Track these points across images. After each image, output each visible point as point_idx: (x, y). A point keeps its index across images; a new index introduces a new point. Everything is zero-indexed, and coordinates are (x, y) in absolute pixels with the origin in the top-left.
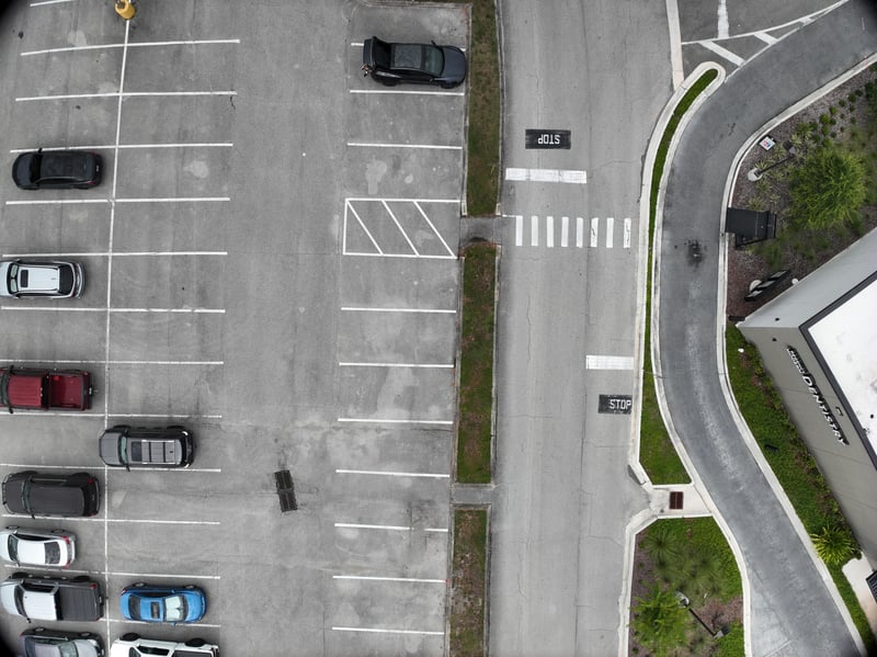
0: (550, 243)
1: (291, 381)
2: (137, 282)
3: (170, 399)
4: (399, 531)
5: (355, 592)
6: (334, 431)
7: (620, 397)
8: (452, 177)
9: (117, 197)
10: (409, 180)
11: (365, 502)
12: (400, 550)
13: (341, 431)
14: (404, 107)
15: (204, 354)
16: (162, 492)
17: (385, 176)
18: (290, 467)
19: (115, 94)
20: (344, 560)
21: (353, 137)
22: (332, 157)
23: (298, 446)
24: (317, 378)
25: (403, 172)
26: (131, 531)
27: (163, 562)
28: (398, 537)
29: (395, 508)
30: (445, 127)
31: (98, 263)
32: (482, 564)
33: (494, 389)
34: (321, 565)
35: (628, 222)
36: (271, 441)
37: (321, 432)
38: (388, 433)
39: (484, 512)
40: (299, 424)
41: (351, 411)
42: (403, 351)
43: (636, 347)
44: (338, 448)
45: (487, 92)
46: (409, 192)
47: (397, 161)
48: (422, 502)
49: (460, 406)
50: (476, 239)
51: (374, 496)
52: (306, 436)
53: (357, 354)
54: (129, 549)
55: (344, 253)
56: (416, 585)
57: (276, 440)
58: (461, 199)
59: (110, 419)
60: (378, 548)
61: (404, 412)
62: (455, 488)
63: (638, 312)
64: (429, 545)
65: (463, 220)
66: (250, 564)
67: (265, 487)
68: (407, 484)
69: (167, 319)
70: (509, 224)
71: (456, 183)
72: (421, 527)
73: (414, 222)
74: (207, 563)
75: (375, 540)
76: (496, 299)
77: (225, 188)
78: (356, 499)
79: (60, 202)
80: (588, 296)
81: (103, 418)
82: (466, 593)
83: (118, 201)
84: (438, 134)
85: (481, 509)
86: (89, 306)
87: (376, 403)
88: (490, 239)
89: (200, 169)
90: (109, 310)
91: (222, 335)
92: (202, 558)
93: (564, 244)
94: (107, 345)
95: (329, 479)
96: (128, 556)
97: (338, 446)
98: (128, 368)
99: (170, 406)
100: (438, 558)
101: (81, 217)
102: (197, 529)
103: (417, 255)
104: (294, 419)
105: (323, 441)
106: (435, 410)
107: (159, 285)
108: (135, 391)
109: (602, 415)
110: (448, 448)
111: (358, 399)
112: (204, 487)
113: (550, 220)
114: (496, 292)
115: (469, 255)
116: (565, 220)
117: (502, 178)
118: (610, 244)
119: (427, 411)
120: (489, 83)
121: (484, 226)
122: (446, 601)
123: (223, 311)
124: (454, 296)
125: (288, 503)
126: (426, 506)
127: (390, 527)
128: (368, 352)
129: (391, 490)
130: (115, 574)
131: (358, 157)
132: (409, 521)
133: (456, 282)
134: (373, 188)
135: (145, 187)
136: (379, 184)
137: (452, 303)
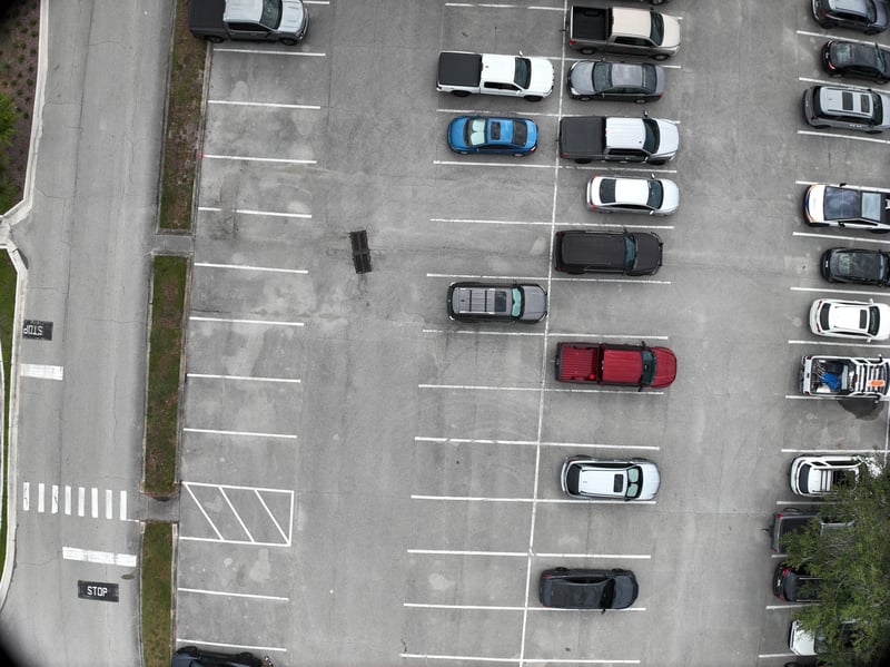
0: (95, 491)
1: (350, 364)
2: (506, 471)
3: (477, 350)
4: (247, 209)
5: (295, 145)
6: (308, 313)
7: (33, 337)
8: (187, 561)
9: (526, 558)
10: (228, 561)
11: (279, 239)
12: (248, 190)
13: (301, 312)
14: (233, 631)
15: (439, 396)
16: (491, 253)
17: (252, 566)
18: (355, 277)
19: (527, 661)
20: (305, 180)
21: (284, 606)
22: (304, 588)
23: (346, 298)
24: (324, 367)
25: (234, 569)
26: (527, 212)
27: (493, 179)
28: (248, 203)
29: (250, 233)
30: (195, 610)
31: (548, 491)
32: (166, 175)
33: (149, 351)
34: (327, 175)
35: (26, 507)
36: (373, 305)
37: (323, 312)
38: (253, 310)
39: (161, 226)
40: (343, 321)
41: (290, 333)
42: (236, 391)
43: (18, 386)
44: (305, 297)
45: (154, 640)
46: (229, 549)
47: (240, 579)
48: (223, 238)
49: (181, 335)
50: (165, 500)
51: (271, 245)
52: (337, 309)
53: (282, 390)
54: (531, 194)
55: (293, 492)
56: (233, 152)
57: (368, 305)
58: (178, 540)
59: (542, 330)
60: (269, 192)
61: (237, 330)
62: (190, 252)
63: (16, 419)
64: (218, 194)
65: (176, 519)
66: (402, 177)
67: (381, 257)
68: (236, 257)
69: (476, 432)
70: (133, 513)
71: (183, 556)
72: (224, 212)
73: (223, 520)
74: (447, 178)
75: (272, 200)
76: (145, 440)
77: (412, 562)
78: (289, 242)
79: (589, 556)
80: (60, 439)
81: (550, 331)
82: (183, 144)
83: (526, 554)
84: (200, 603)
85: (165, 230)
86: (560, 448)
87: (265, 340)
88: (151, 499)
89: (438, 583)
90: (538, 443)
91: (419, 414)
92: (451, 183)
93: (82, 490)
94: (542, 407)
95: (316, 264)
96: (533, 186)
97: (304, 298)
98: (520, 383)
99: (477, 343)
100: (210, 180)
101: (566, 539)
102: (456, 214)
103: (220, 487)
104: (349, 327)
105: (320, 303)
106: (207, 332)
107: (484, 467)
108: (514, 358)
109: (49, 320)
110: (195, 292)
111: (283, 345)
112: (446, 257)
113: (95, 514)
114: (144, 447)
115: (170, 484)
116: (81, 513)
117: (139, 557)
118: (42, 487)
119: (214, 330)
120: (153, 649)
121: (156, 512)
122: (204, 136)
123: (417, 438)
124: (185, 445)
125: (359, 240)
126: (219, 234)
127: (256, 213)
128: (271, 392)
129: (253, 251)
130: (548, 166)
131: (279, 586)
132: (237, 219)
133: (183, 459)
134: (264, 554)
135: (496, 567)
136: (257, 559)
137: (188, 437)
